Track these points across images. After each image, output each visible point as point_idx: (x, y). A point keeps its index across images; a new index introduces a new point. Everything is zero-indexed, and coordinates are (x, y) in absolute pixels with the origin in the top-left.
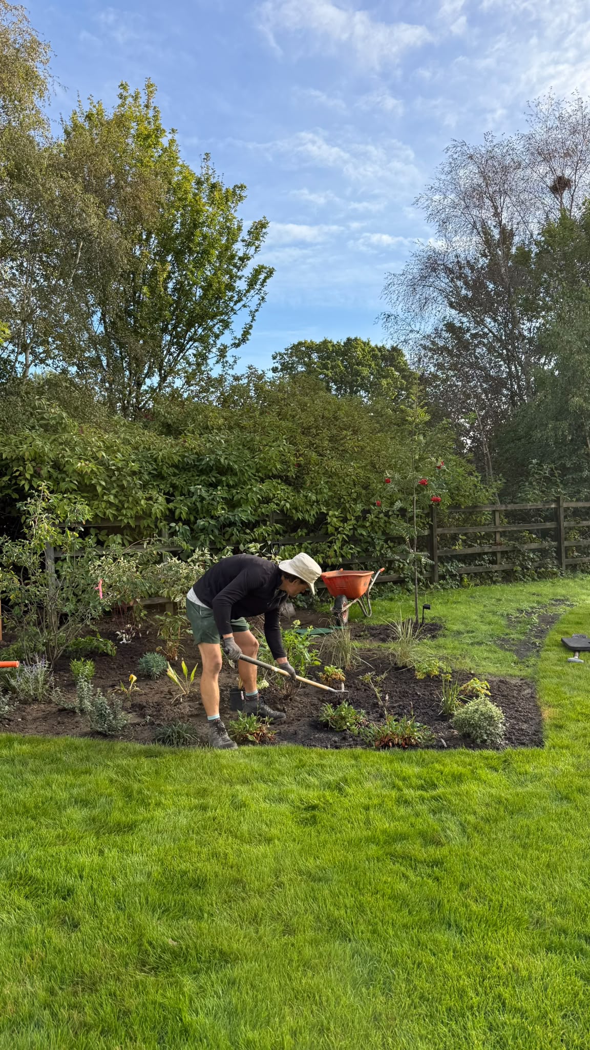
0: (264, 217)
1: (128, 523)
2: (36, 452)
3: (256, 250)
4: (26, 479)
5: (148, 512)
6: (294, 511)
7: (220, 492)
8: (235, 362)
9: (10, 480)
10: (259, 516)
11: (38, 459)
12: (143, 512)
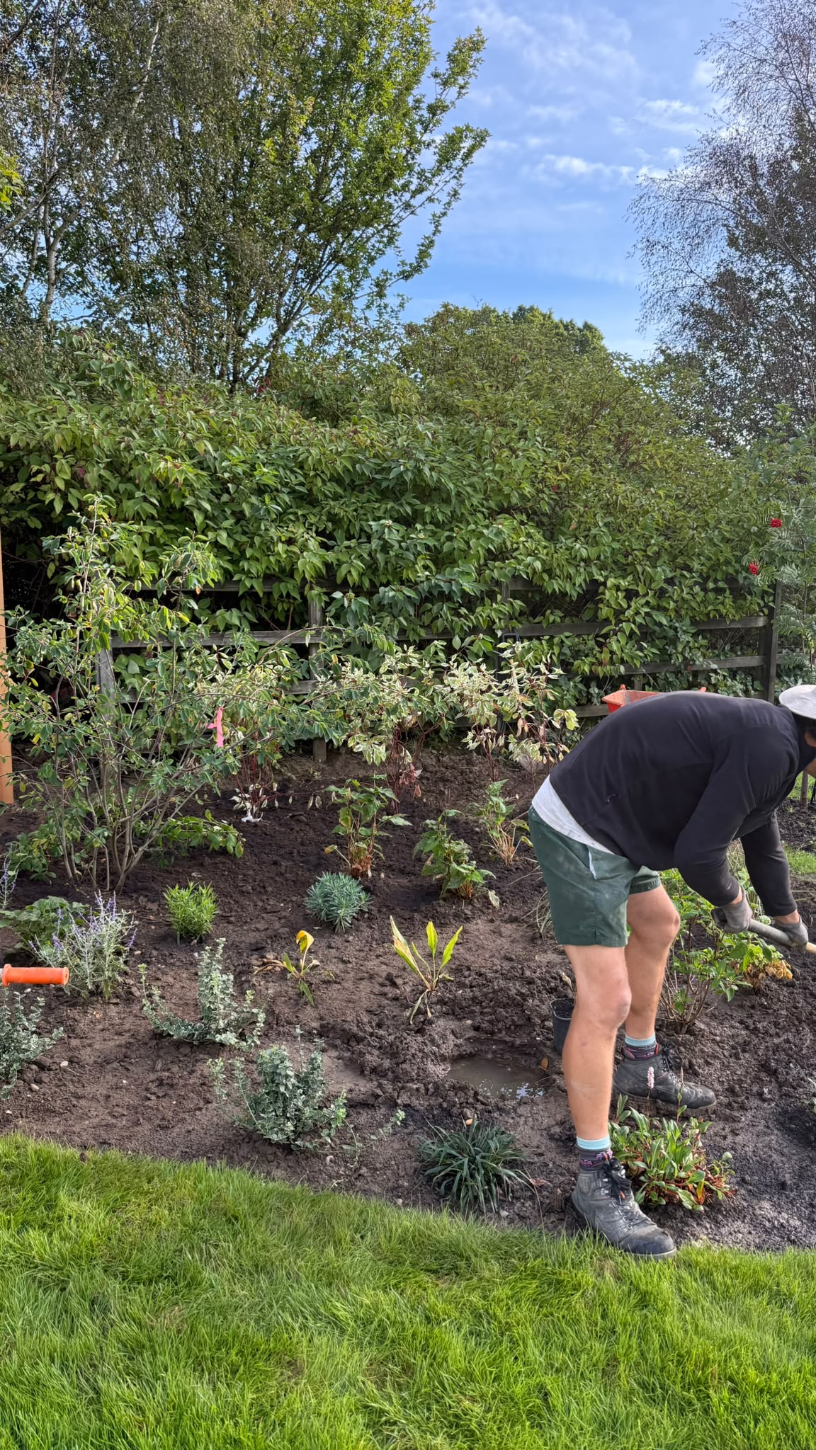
0: (478, 30)
1: (252, 587)
2: (75, 437)
3: (460, 93)
4: (57, 490)
5: (288, 568)
6: (546, 577)
7: (421, 535)
8: (402, 305)
9: (24, 490)
10: (486, 582)
11: (79, 450)
12: (280, 567)
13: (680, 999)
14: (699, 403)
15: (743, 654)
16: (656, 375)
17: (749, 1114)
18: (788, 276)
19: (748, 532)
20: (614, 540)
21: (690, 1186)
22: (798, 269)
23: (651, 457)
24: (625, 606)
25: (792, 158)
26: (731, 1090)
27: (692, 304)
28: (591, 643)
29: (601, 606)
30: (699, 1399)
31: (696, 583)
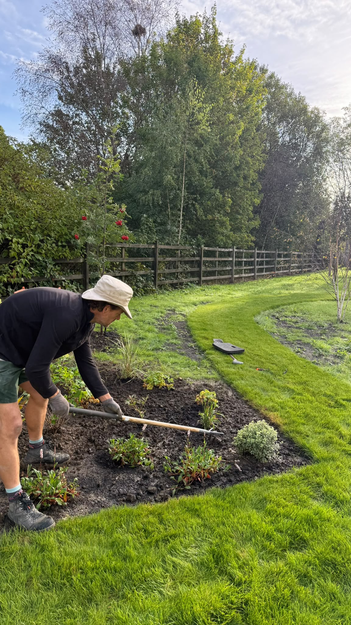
13: (54, 419)
14: (50, 166)
15: (75, 274)
16: (30, 149)
17: (84, 461)
18: (84, 117)
19: (74, 223)
20: (14, 221)
21: (61, 495)
22: (88, 115)
23: (30, 186)
24: (22, 251)
25: (83, 67)
26: (77, 453)
27: (44, 121)
28: (7, 268)
29: (10, 251)
30: (68, 582)
31: (53, 242)
